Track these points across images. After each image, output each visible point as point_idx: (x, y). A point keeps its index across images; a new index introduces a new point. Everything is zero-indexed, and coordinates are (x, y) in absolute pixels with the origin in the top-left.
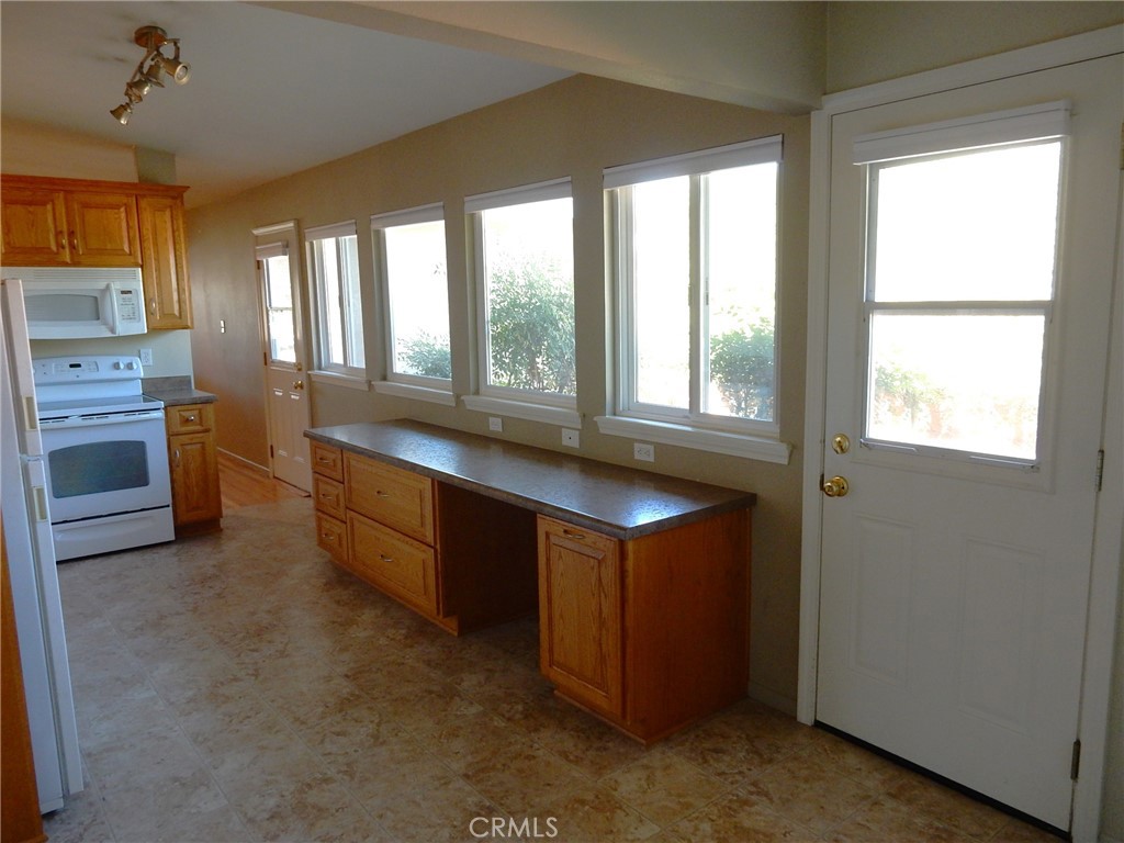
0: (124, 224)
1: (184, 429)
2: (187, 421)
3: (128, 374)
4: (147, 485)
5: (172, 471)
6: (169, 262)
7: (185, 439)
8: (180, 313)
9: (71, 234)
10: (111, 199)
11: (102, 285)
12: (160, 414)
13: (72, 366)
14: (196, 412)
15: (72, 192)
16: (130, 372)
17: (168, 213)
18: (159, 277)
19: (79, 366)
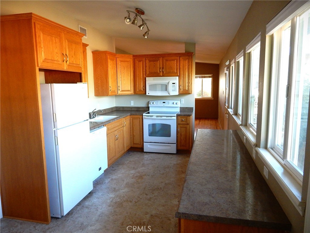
0: (175, 65)
1: (182, 123)
2: (182, 121)
3: (176, 106)
4: (170, 137)
5: (177, 134)
6: (186, 75)
7: (181, 126)
8: (188, 89)
9: (163, 68)
10: (173, 58)
11: (167, 82)
12: (175, 118)
13: (163, 103)
14: (185, 118)
15: (164, 57)
16: (176, 105)
17: (187, 61)
18: (183, 79)
19: (165, 102)
